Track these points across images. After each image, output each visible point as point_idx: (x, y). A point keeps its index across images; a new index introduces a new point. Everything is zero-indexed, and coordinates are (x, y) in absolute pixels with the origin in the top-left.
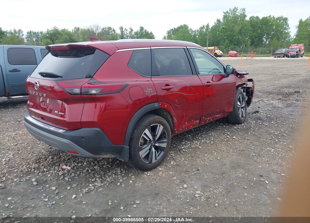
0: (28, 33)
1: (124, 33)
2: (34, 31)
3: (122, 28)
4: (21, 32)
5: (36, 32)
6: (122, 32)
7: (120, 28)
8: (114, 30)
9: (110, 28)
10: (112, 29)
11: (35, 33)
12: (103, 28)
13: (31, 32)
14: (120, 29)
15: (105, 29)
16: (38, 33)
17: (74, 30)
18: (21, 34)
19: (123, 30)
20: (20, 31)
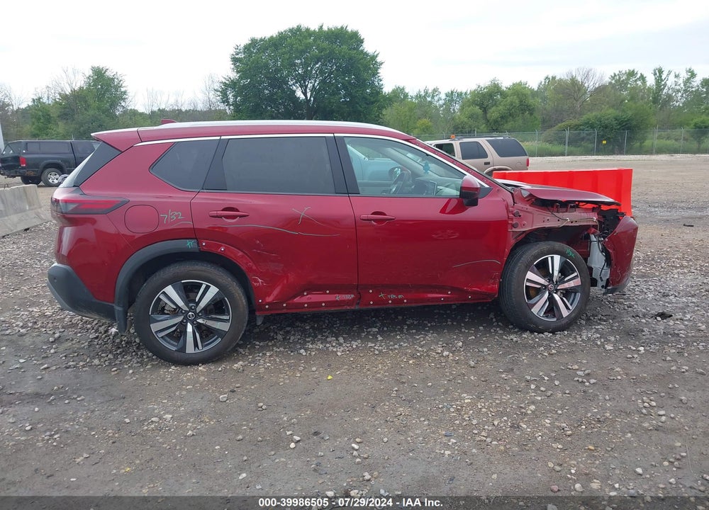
0: (447, 95)
1: (663, 83)
2: (459, 91)
3: (661, 71)
4: (437, 93)
5: (461, 93)
6: (659, 80)
7: (655, 71)
8: (643, 78)
9: (631, 74)
10: (639, 76)
11: (460, 95)
12: (615, 74)
13: (452, 92)
14: (655, 74)
15: (618, 77)
16: (466, 93)
17: (543, 83)
18: (436, 98)
19: (663, 78)
20: (435, 90)
